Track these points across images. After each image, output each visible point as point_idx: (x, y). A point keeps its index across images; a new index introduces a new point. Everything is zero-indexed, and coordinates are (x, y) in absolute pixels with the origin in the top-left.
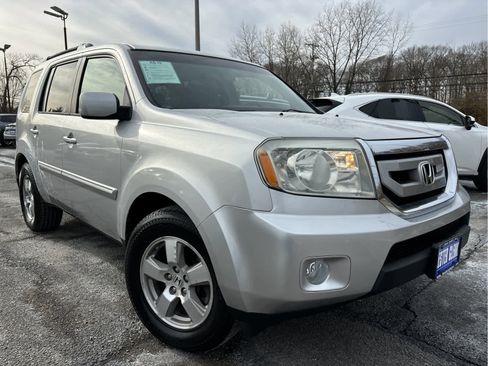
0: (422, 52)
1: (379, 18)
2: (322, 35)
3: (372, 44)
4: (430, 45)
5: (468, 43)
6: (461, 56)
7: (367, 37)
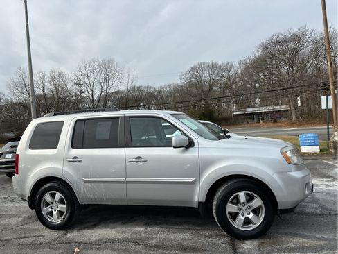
0: (139, 89)
1: (117, 69)
2: (81, 78)
3: (115, 84)
4: (143, 85)
5: (163, 85)
6: (160, 91)
7: (111, 80)
